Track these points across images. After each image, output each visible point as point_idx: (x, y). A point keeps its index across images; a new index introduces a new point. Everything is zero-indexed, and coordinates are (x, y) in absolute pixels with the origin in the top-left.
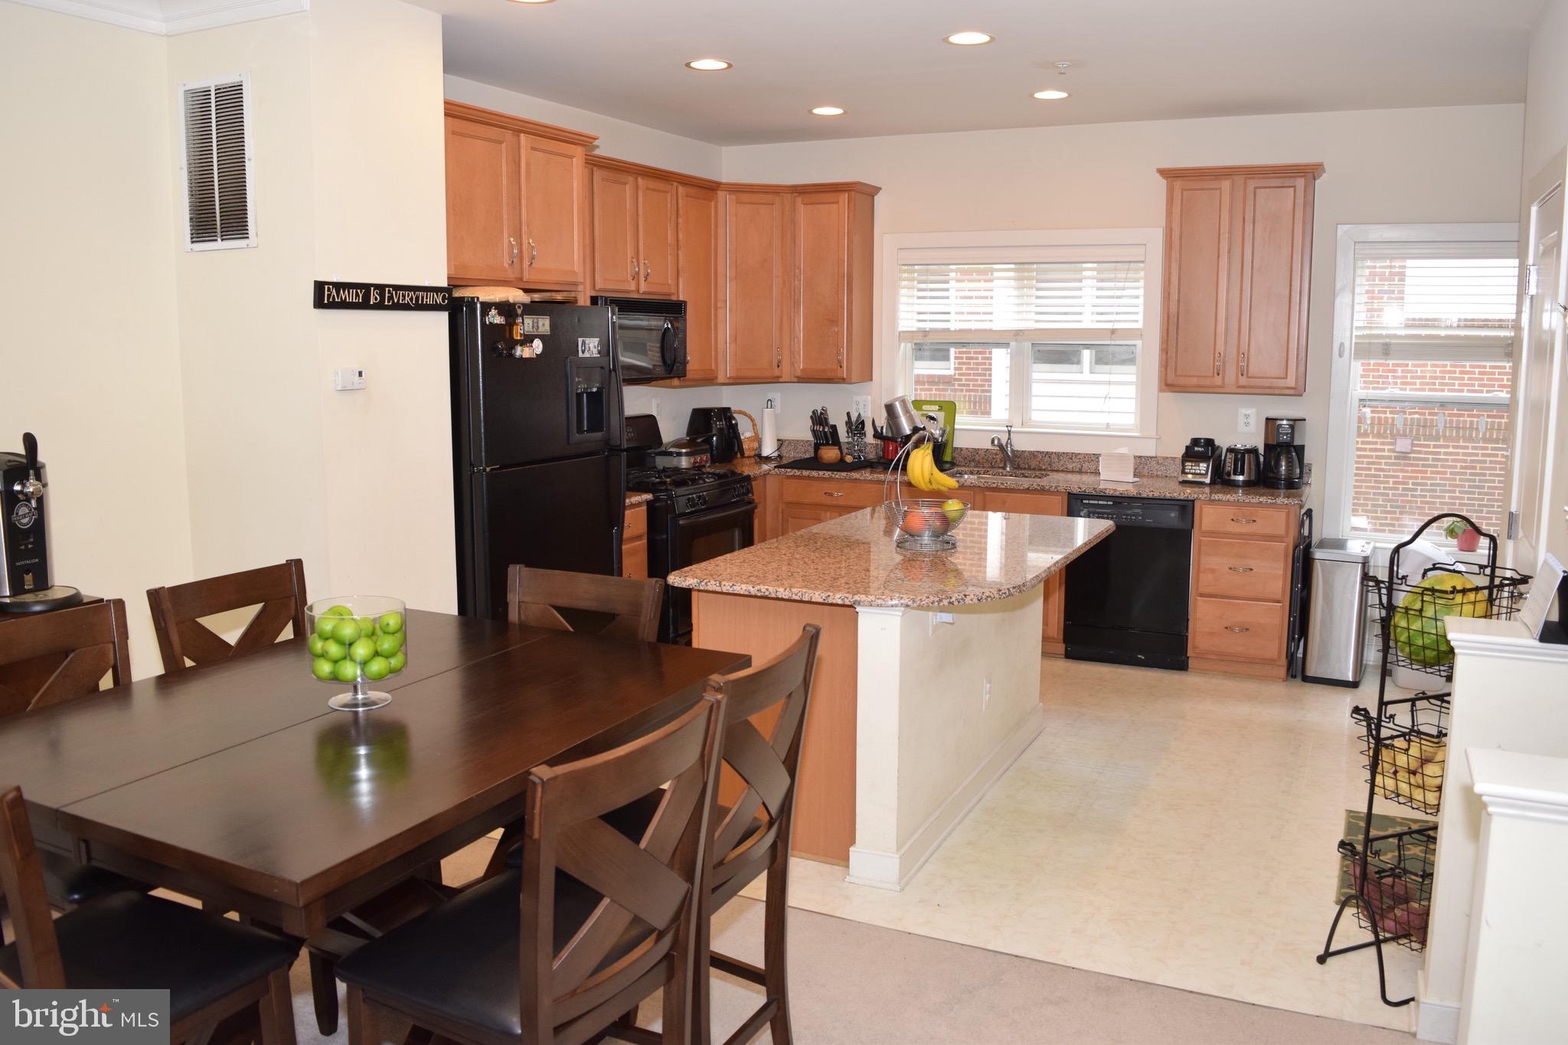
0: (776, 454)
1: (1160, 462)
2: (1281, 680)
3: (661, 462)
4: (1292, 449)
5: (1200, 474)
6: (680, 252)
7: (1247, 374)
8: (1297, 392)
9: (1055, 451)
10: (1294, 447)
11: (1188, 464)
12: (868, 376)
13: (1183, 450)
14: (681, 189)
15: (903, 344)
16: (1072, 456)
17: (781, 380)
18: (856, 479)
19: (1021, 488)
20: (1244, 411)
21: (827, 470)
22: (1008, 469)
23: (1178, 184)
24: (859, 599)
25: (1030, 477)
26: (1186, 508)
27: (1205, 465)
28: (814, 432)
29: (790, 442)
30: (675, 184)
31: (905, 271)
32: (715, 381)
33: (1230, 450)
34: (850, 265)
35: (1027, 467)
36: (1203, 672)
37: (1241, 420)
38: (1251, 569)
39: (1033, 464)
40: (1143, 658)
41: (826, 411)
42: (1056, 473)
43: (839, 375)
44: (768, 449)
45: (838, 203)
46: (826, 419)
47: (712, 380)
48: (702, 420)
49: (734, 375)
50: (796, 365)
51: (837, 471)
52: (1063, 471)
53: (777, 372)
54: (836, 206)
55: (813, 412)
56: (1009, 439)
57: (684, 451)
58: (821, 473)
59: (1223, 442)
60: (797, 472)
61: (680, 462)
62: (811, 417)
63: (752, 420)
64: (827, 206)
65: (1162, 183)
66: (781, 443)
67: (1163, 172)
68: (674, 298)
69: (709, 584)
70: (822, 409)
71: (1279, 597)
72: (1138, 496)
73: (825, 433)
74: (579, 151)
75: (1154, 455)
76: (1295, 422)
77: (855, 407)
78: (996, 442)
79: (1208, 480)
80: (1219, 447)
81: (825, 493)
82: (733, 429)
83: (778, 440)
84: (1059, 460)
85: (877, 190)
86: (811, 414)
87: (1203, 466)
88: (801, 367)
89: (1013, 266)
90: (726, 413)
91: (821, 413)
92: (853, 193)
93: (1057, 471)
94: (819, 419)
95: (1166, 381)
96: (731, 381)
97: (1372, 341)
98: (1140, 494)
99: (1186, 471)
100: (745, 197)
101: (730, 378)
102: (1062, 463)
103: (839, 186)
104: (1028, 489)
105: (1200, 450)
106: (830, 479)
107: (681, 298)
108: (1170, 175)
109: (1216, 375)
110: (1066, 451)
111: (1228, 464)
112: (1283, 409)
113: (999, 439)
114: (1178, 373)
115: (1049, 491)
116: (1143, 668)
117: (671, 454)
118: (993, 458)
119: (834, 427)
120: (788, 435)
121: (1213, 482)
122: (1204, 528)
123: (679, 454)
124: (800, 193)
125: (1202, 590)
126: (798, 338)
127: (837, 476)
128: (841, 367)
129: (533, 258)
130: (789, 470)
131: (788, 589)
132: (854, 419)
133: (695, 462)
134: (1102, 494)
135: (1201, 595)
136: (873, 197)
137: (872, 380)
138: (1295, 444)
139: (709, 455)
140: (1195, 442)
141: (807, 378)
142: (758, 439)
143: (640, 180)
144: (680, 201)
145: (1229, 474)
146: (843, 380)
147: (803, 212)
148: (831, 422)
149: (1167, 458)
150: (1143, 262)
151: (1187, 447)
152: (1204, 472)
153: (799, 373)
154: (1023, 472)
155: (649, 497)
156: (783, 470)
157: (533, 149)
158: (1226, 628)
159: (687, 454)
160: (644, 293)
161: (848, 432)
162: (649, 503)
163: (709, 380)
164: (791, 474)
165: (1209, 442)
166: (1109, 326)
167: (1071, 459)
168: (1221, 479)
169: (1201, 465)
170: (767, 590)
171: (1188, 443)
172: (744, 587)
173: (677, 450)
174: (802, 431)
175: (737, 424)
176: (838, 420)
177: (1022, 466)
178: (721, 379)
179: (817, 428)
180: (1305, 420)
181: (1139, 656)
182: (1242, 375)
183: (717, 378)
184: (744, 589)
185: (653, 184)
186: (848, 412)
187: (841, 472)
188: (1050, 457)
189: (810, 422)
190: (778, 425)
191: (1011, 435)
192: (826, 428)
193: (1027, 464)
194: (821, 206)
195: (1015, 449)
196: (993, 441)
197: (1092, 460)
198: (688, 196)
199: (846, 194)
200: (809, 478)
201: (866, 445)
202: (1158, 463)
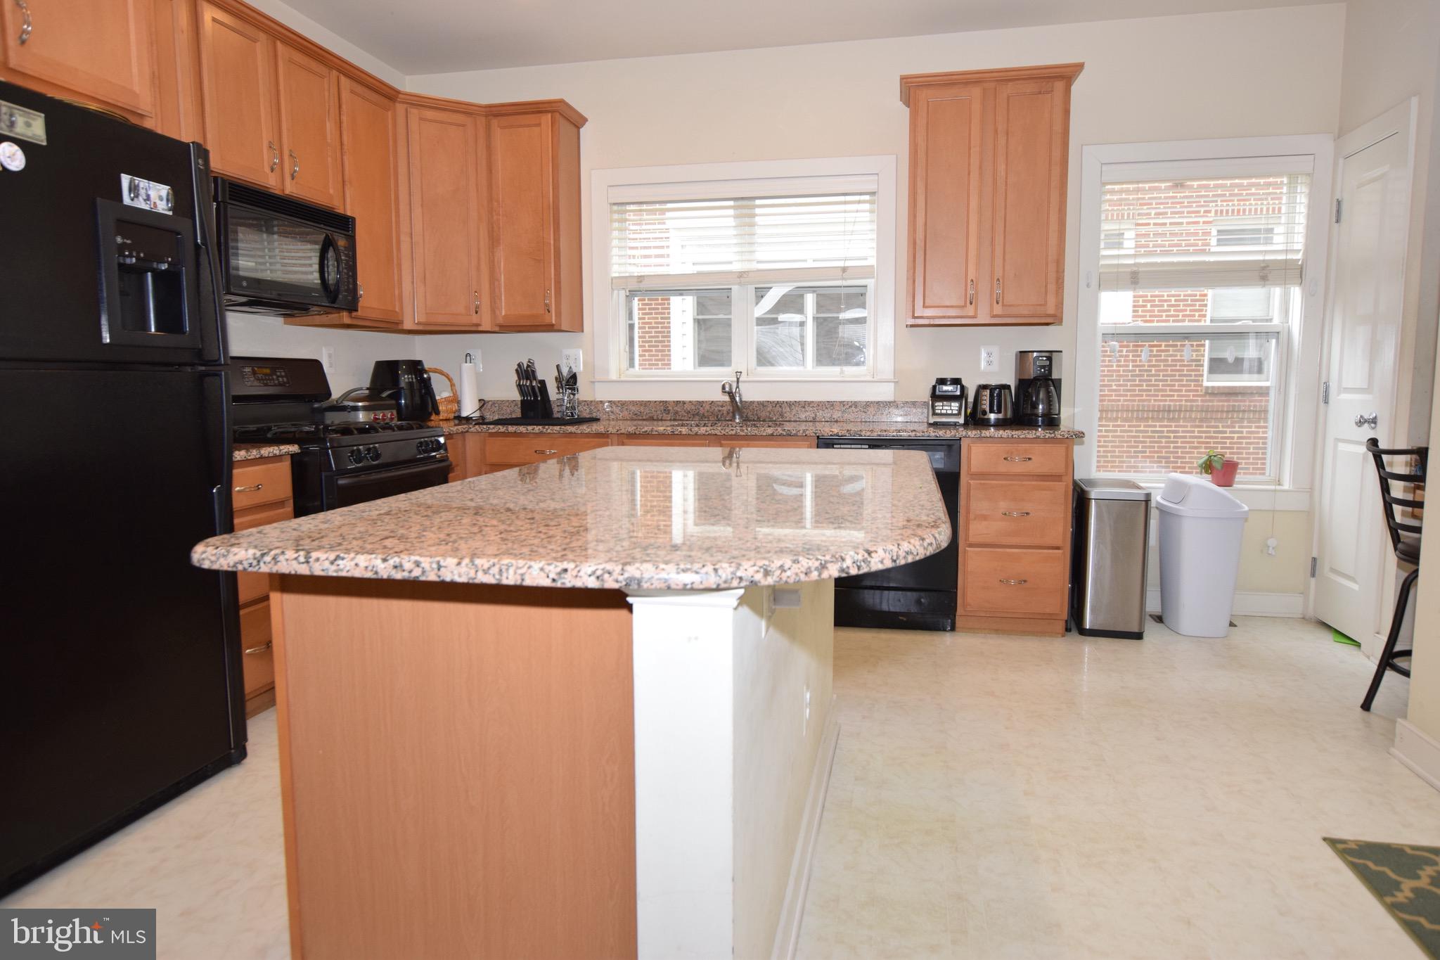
0: (477, 414)
2: (1060, 636)
3: (333, 419)
4: (1050, 383)
5: (952, 415)
6: (345, 158)
7: (1003, 302)
8: (1052, 320)
9: (785, 400)
10: (1052, 380)
11: (938, 406)
12: (578, 326)
13: (928, 392)
14: (345, 81)
16: (805, 405)
17: (480, 329)
18: (571, 433)
19: (765, 434)
21: (537, 425)
22: (737, 421)
23: (923, 99)
24: (637, 575)
25: (762, 427)
26: (952, 449)
27: (957, 405)
28: (520, 387)
29: (494, 403)
30: (335, 70)
31: (617, 212)
32: (401, 328)
33: (982, 387)
34: (556, 196)
35: (756, 419)
36: (971, 630)
37: (984, 359)
38: (1027, 514)
39: (763, 414)
41: (533, 364)
42: (788, 424)
43: (547, 321)
44: (469, 408)
45: (539, 125)
46: (533, 372)
47: (395, 325)
48: (386, 372)
49: (423, 320)
50: (497, 312)
51: (549, 425)
53: (475, 321)
54: (536, 129)
55: (519, 365)
56: (738, 387)
57: (360, 404)
58: (530, 428)
59: (971, 381)
60: (502, 429)
61: (358, 418)
62: (517, 370)
63: (450, 380)
64: (527, 130)
66: (483, 403)
67: (907, 80)
68: (335, 208)
69: (281, 558)
70: (529, 362)
71: (1059, 543)
73: (533, 388)
75: (892, 399)
76: (1050, 355)
77: (565, 361)
78: (727, 389)
79: (961, 420)
80: (966, 386)
81: (536, 452)
82: (426, 385)
83: (480, 400)
84: (791, 410)
85: (584, 119)
86: (516, 367)
87: (954, 406)
88: (503, 314)
89: (731, 203)
90: (416, 367)
91: (528, 366)
92: (556, 114)
93: (789, 421)
94: (526, 373)
95: (913, 313)
96: (421, 328)
97: (1120, 270)
99: (937, 411)
100: (430, 113)
101: (419, 323)
102: (794, 412)
103: (541, 106)
104: (772, 435)
105: (947, 390)
106: (541, 434)
107: (349, 213)
108: (908, 84)
109: (969, 303)
110: (798, 400)
111: (982, 402)
112: (1038, 340)
113: (730, 386)
114: (926, 304)
115: (796, 435)
116: (905, 631)
117: (344, 409)
118: (720, 411)
119: (543, 383)
120: (490, 396)
121: (966, 425)
122: (974, 469)
123: (356, 409)
124: (496, 116)
125: (972, 539)
126: (499, 281)
127: (549, 431)
128: (549, 312)
130: (492, 426)
131: (466, 561)
132: (565, 371)
133: (376, 418)
135: (971, 545)
136: (578, 128)
137: (583, 331)
138: (1053, 378)
139: (395, 412)
140: (941, 381)
141: (510, 327)
142: (456, 400)
143: (280, 46)
145: (985, 413)
146: (550, 328)
147: (499, 136)
148: (540, 377)
149: (907, 402)
150: (873, 194)
151: (933, 388)
152: (956, 412)
153: (500, 321)
155: (294, 449)
156: (485, 426)
158: (1001, 581)
159: (365, 408)
160: (291, 194)
161: (558, 388)
162: (293, 456)
163: (391, 326)
164: (493, 431)
165: (955, 381)
166: (841, 264)
167: (804, 407)
168: (975, 419)
169: (953, 404)
170: (418, 564)
171: (933, 383)
172: (362, 560)
173: (351, 404)
174: (508, 391)
175: (429, 379)
176: (546, 374)
177: (751, 417)
178: (408, 327)
179: (523, 382)
180: (1061, 352)
182: (998, 303)
183: (402, 322)
184: (363, 564)
185: (299, 56)
186: (558, 367)
187: (551, 427)
188: (781, 406)
189: (516, 378)
190: (480, 381)
191: (740, 384)
192: (534, 384)
193: (757, 415)
194: (521, 129)
195: (743, 400)
196: (724, 387)
197: (827, 408)
198: (352, 92)
199: (549, 115)
200: (515, 434)
201: (579, 403)
202: (897, 407)
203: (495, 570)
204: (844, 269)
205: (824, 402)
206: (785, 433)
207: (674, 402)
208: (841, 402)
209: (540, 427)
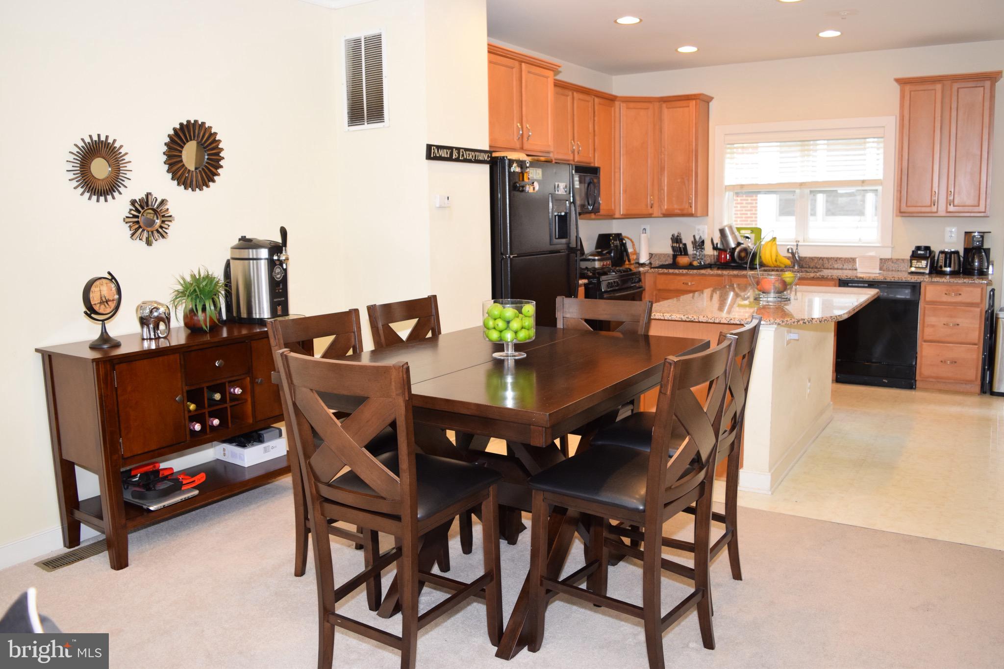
0: (648, 262)
1: (894, 261)
2: (977, 395)
3: (584, 265)
4: (982, 251)
5: (922, 268)
6: (596, 138)
7: (953, 204)
9: (825, 256)
11: (914, 262)
12: (706, 213)
13: (910, 253)
14: (597, 100)
15: (727, 193)
16: (837, 260)
17: (653, 216)
18: (703, 274)
19: (809, 277)
20: (949, 228)
21: (685, 269)
22: (796, 268)
23: (908, 88)
25: (811, 272)
26: (916, 288)
27: (925, 262)
28: (673, 247)
29: (656, 255)
30: (593, 97)
31: (729, 148)
32: (613, 217)
33: (942, 252)
34: (696, 145)
35: (807, 266)
36: (925, 390)
37: (947, 234)
38: (958, 325)
39: (812, 265)
40: (886, 381)
41: (680, 234)
42: (826, 270)
43: (690, 212)
44: (644, 259)
45: (689, 106)
46: (681, 239)
47: (612, 216)
48: (604, 241)
49: (625, 213)
50: (662, 207)
51: (691, 269)
52: (831, 269)
53: (650, 211)
54: (687, 109)
55: (673, 235)
56: (797, 249)
57: (596, 258)
58: (681, 271)
59: (936, 248)
60: (665, 271)
61: (595, 265)
62: (671, 239)
64: (682, 109)
65: (897, 88)
66: (651, 255)
67: (898, 81)
68: (592, 165)
70: (678, 234)
71: (976, 342)
72: (885, 281)
73: (680, 248)
74: (550, 74)
75: (889, 257)
76: (983, 234)
77: (697, 232)
78: (790, 251)
79: (927, 271)
80: (933, 251)
81: (683, 283)
82: (624, 245)
85: (711, 98)
86: (671, 236)
88: (666, 208)
89: (798, 143)
90: (619, 236)
91: (678, 236)
92: (698, 101)
93: (828, 269)
94: (676, 239)
95: (900, 210)
96: (623, 217)
98: (886, 279)
99: (913, 266)
100: (632, 105)
101: (622, 215)
102: (830, 263)
104: (813, 277)
105: (921, 253)
106: (687, 274)
107: (596, 165)
108: (902, 82)
109: (933, 205)
110: (833, 257)
111: (940, 261)
112: (976, 226)
113: (792, 249)
114: (908, 205)
115: (826, 277)
116: (886, 388)
117: (589, 260)
119: (685, 245)
120: (656, 250)
121: (930, 273)
122: (927, 299)
123: (594, 260)
124: (665, 102)
125: (926, 338)
126: (664, 190)
127: (691, 273)
128: (691, 207)
129: (529, 136)
130: (660, 269)
132: (697, 238)
133: (603, 265)
134: (861, 280)
135: (925, 341)
136: (708, 103)
137: (708, 216)
138: (984, 248)
139: (610, 261)
140: (918, 248)
141: (668, 215)
142: (637, 255)
143: (575, 93)
144: (596, 108)
145: (941, 267)
146: (691, 215)
147: (666, 113)
148: (684, 241)
149: (899, 259)
150: (882, 137)
151: (913, 252)
152: (925, 266)
153: (664, 212)
154: (806, 269)
155: (586, 281)
156: (655, 270)
157: (529, 72)
158: (942, 361)
159: (599, 260)
160: (577, 162)
161: (693, 248)
162: (586, 285)
164: (661, 272)
165: (927, 248)
166: (861, 178)
168: (935, 270)
169: (923, 262)
171: (913, 249)
173: (593, 257)
174: (666, 249)
175: (626, 243)
176: (688, 240)
177: (805, 266)
178: (617, 216)
179: (675, 245)
180: (990, 232)
181: (884, 380)
182: (950, 205)
183: (615, 214)
185: (581, 96)
186: (694, 236)
187: (692, 271)
188: (822, 260)
189: (670, 242)
190: (650, 244)
191: (798, 247)
192: (681, 246)
193: (808, 265)
194: (678, 109)
195: (800, 256)
196: (788, 250)
197: (850, 262)
198: (600, 104)
199: (694, 101)
200: (673, 274)
201: (705, 256)
202: (893, 262)
203: (713, 319)
204: (863, 182)
205: (848, 258)
206: (820, 277)
209: (686, 271)
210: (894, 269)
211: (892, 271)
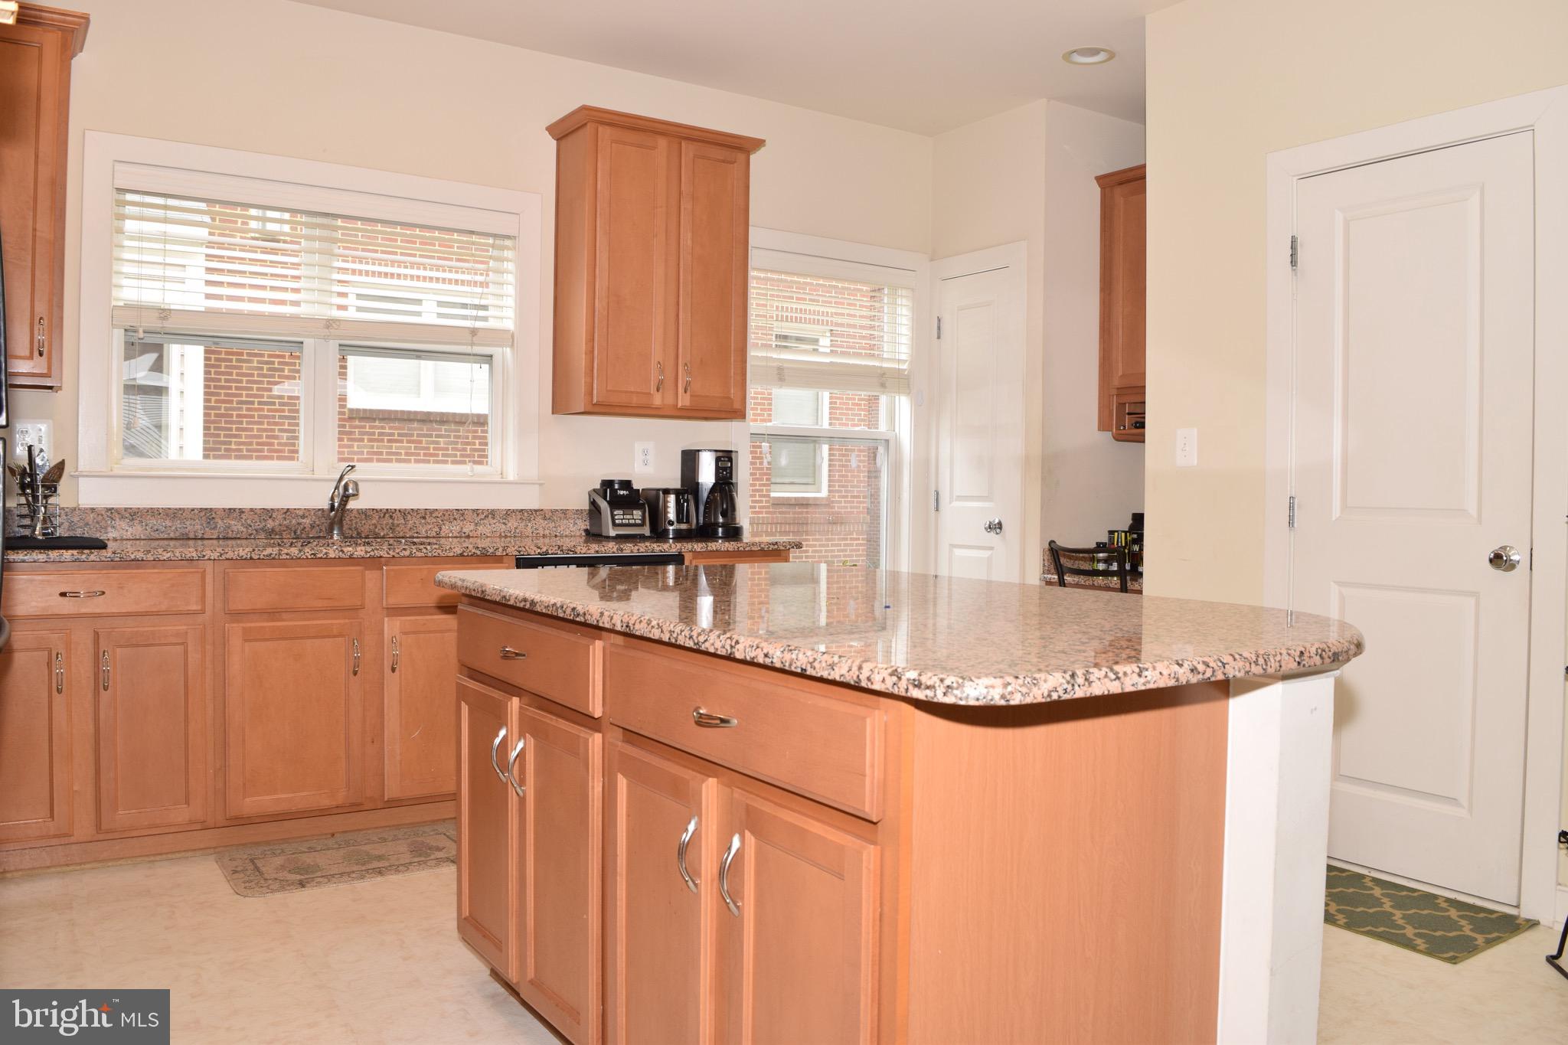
1: (547, 516)
5: (636, 525)
7: (690, 391)
9: (397, 508)
11: (619, 514)
16: (425, 514)
20: (638, 447)
22: (336, 537)
23: (606, 133)
37: (639, 457)
45: (36, 44)
54: (31, 51)
75: (536, 507)
76: (730, 454)
87: (637, 514)
95: (588, 399)
97: (769, 364)
99: (617, 521)
104: (461, 555)
105: (621, 494)
108: (596, 117)
109: (655, 391)
110: (415, 507)
112: (712, 438)
114: (609, 387)
115: (494, 555)
118: (299, 524)
137: (59, 390)
138: (734, 482)
140: (609, 484)
149: (554, 510)
150: (513, 237)
151: (604, 492)
152: (639, 522)
154: (354, 541)
165: (627, 485)
166: (469, 323)
167: (424, 518)
168: (655, 531)
180: (736, 451)
182: (684, 392)
188: (391, 517)
197: (455, 519)
199: (58, 34)
202: (545, 518)
204: (474, 332)
205: (452, 511)
206: (479, 553)
207: (224, 510)
208: (474, 510)
210: (547, 532)
211: (544, 536)
